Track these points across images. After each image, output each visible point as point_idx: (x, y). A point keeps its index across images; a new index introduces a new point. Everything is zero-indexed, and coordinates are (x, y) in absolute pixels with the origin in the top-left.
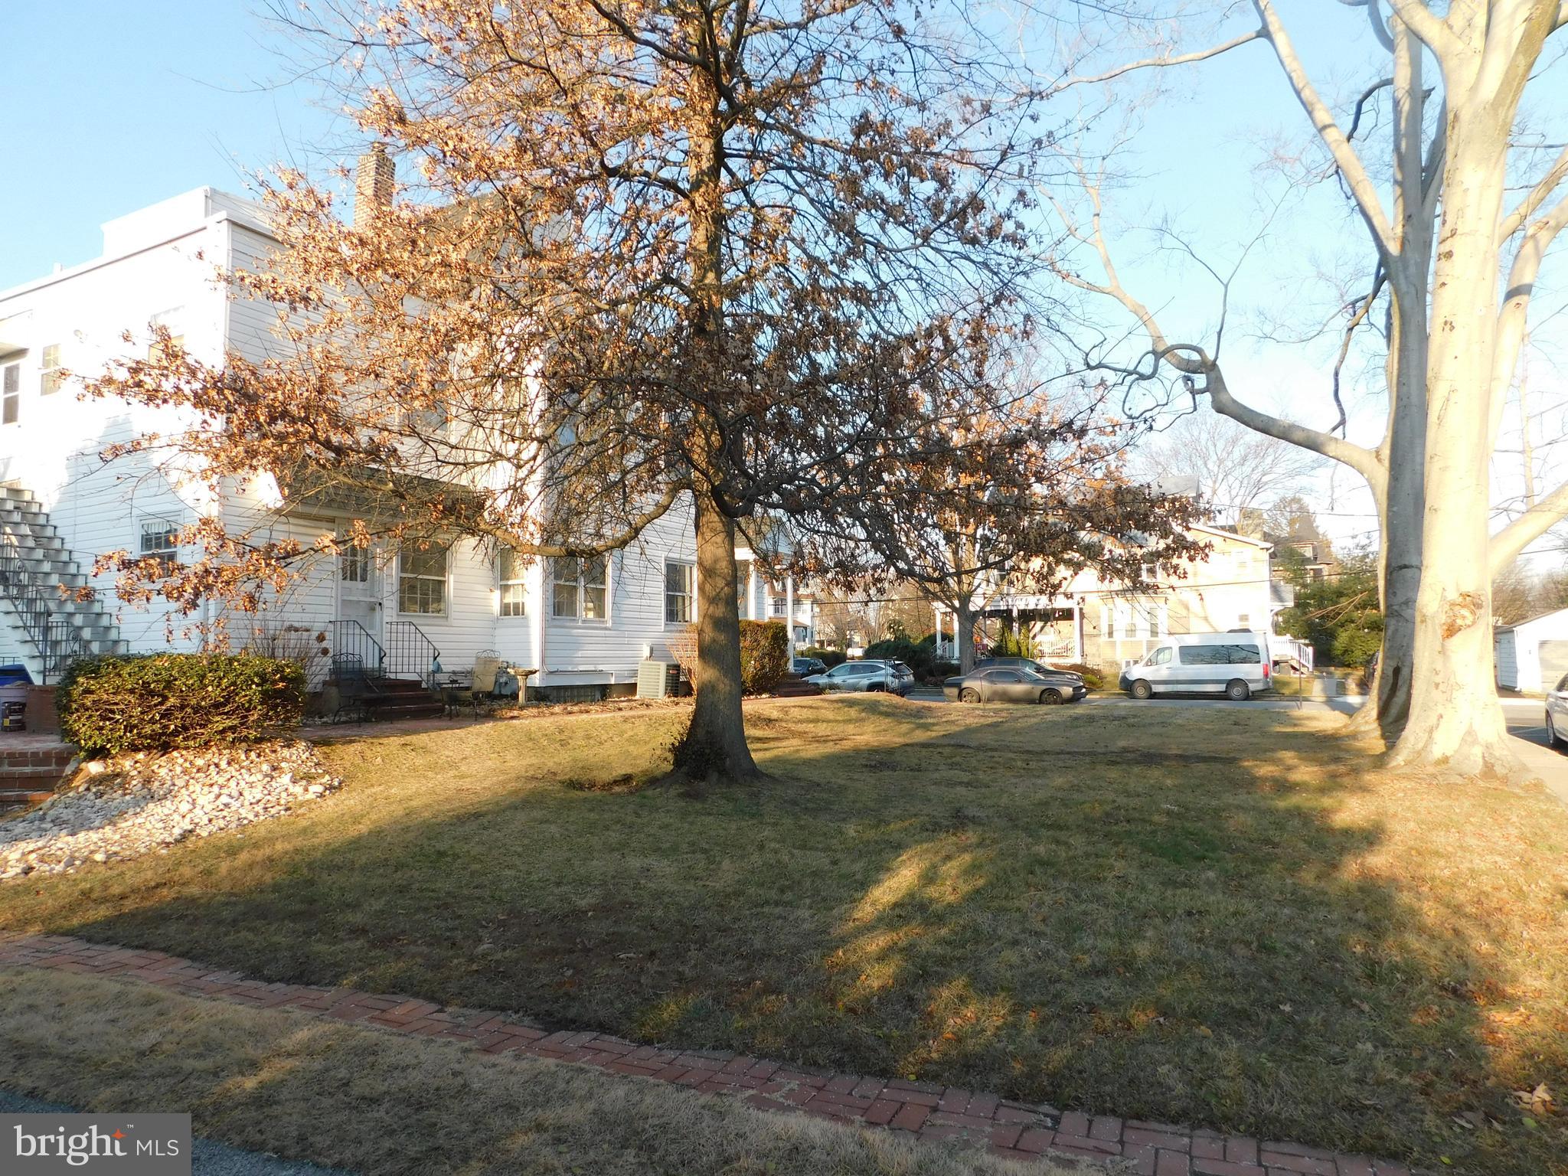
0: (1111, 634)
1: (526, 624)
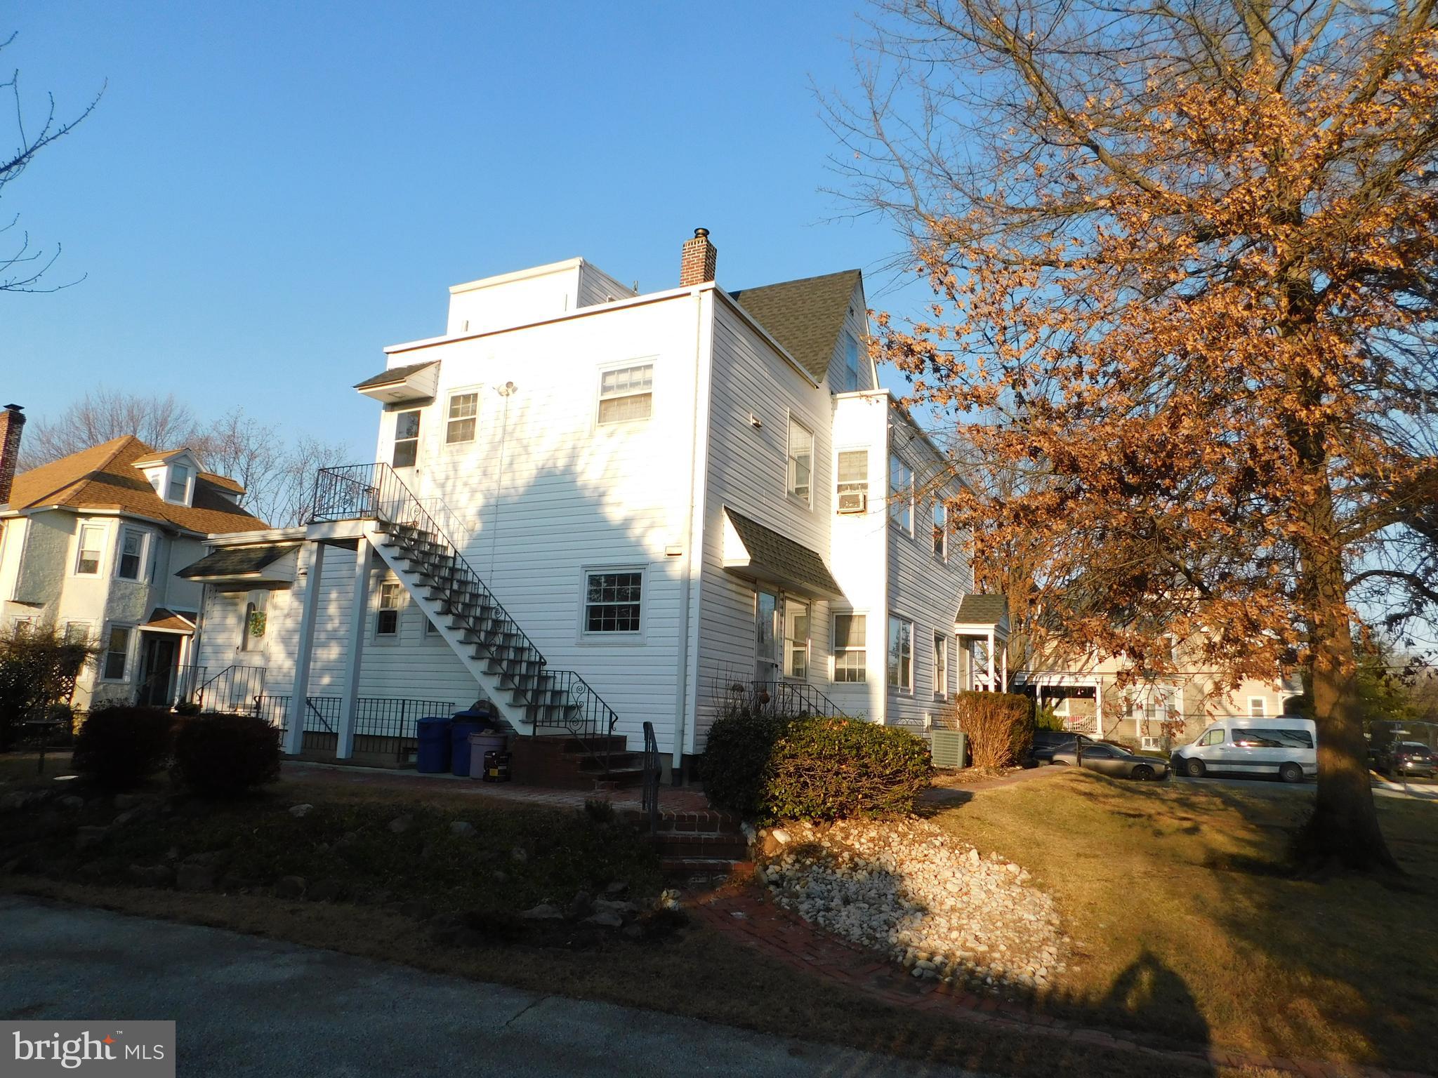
0: (1130, 713)
1: (866, 690)
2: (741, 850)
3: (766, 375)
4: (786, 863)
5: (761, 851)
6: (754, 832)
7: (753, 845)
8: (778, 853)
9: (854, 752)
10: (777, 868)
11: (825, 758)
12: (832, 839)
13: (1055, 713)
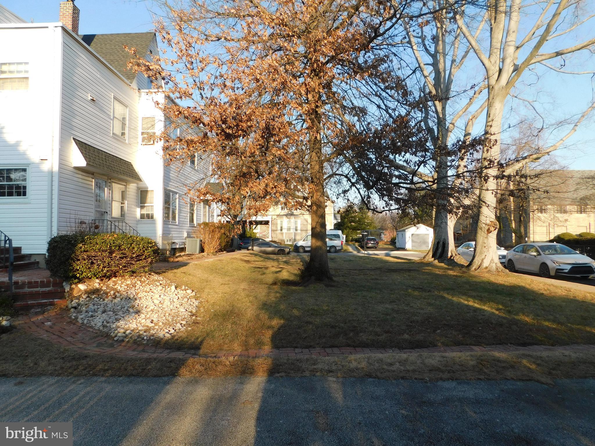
0: (281, 230)
1: (154, 223)
2: (61, 295)
3: (99, 76)
4: (83, 298)
5: (71, 294)
6: (69, 286)
7: (68, 292)
8: (80, 294)
9: (118, 248)
10: (77, 301)
11: (103, 251)
12: (108, 286)
13: (254, 231)
